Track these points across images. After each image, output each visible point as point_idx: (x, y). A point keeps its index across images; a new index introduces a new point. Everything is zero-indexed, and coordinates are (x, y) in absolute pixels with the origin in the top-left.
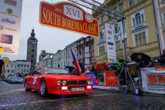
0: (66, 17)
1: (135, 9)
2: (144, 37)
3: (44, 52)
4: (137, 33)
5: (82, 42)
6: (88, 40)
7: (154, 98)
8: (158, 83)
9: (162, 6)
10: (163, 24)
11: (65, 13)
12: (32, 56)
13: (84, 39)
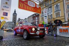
0: (28, 6)
1: (56, 3)
4: (57, 12)
6: (37, 14)
8: (63, 32)
9: (67, 2)
11: (28, 4)
12: (15, 20)
13: (36, 14)
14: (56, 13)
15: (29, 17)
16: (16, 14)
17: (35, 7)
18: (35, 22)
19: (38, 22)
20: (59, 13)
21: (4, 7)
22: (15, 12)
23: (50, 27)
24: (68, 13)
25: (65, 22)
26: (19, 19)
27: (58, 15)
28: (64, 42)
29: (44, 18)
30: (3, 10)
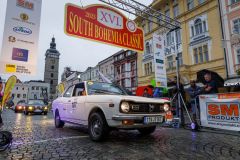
0: (100, 25)
1: (194, 14)
2: (206, 53)
3: (68, 69)
4: (197, 46)
5: (121, 57)
6: (129, 54)
7: (216, 135)
8: (220, 115)
9: (230, 10)
10: (231, 36)
11: (99, 20)
12: (52, 75)
13: (124, 53)
14: (195, 50)
15: (100, 64)
16: (56, 52)
18: (123, 80)
19: (133, 81)
20: (206, 47)
21: (15, 29)
22: (53, 45)
23: (177, 97)
24: (236, 48)
25: (228, 78)
26: (68, 72)
27: (201, 54)
28: (226, 152)
29: (155, 65)
30: (12, 39)
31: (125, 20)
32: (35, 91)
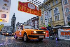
1: (55, 7)
2: (58, 18)
3: (18, 22)
8: (65, 35)
9: (65, 6)
10: (65, 13)
13: (35, 18)
14: (55, 17)
15: (28, 21)
16: (15, 17)
17: (35, 9)
18: (34, 26)
19: (37, 26)
20: (58, 16)
22: (14, 15)
24: (67, 17)
25: (65, 25)
27: (57, 18)
31: (36, 7)
32: (8, 29)
